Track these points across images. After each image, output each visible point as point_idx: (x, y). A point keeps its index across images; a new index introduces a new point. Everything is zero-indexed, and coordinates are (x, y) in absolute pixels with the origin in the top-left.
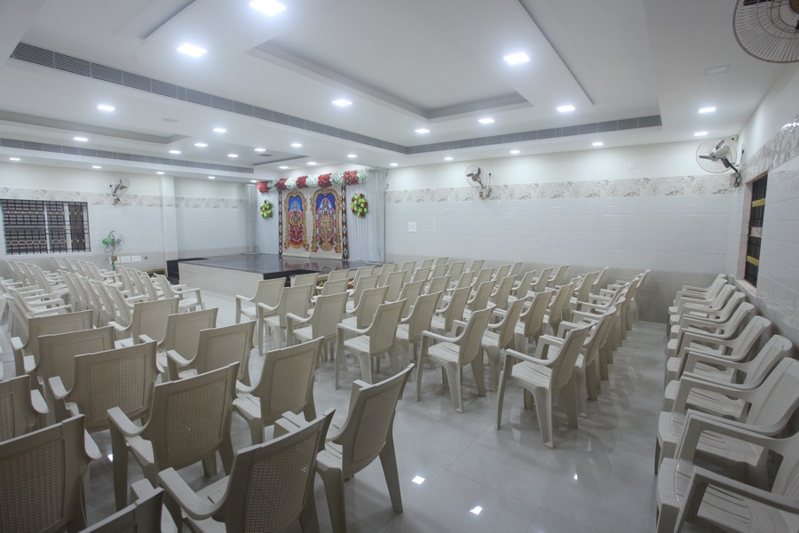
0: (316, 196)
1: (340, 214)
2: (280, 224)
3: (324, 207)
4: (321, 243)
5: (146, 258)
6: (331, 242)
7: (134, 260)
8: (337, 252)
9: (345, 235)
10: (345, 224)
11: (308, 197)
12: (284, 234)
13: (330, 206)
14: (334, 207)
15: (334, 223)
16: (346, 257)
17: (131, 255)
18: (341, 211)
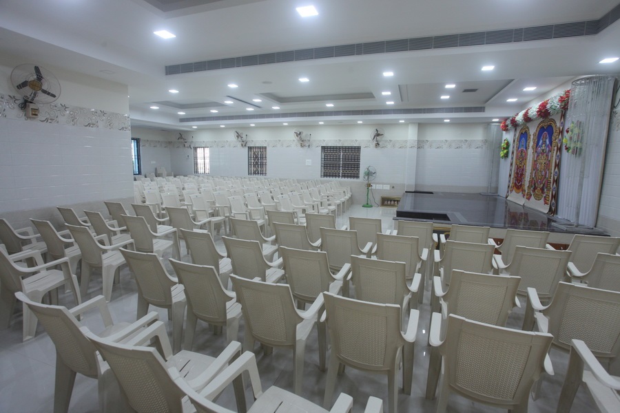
0: (538, 129)
1: (555, 152)
2: (511, 164)
3: (542, 144)
4: (535, 188)
5: (393, 187)
6: (542, 189)
7: (384, 188)
8: (546, 203)
9: (557, 181)
10: (558, 165)
11: (533, 131)
12: (512, 177)
13: (548, 142)
14: (551, 142)
15: (548, 165)
16: (553, 211)
17: (383, 184)
18: (556, 148)
